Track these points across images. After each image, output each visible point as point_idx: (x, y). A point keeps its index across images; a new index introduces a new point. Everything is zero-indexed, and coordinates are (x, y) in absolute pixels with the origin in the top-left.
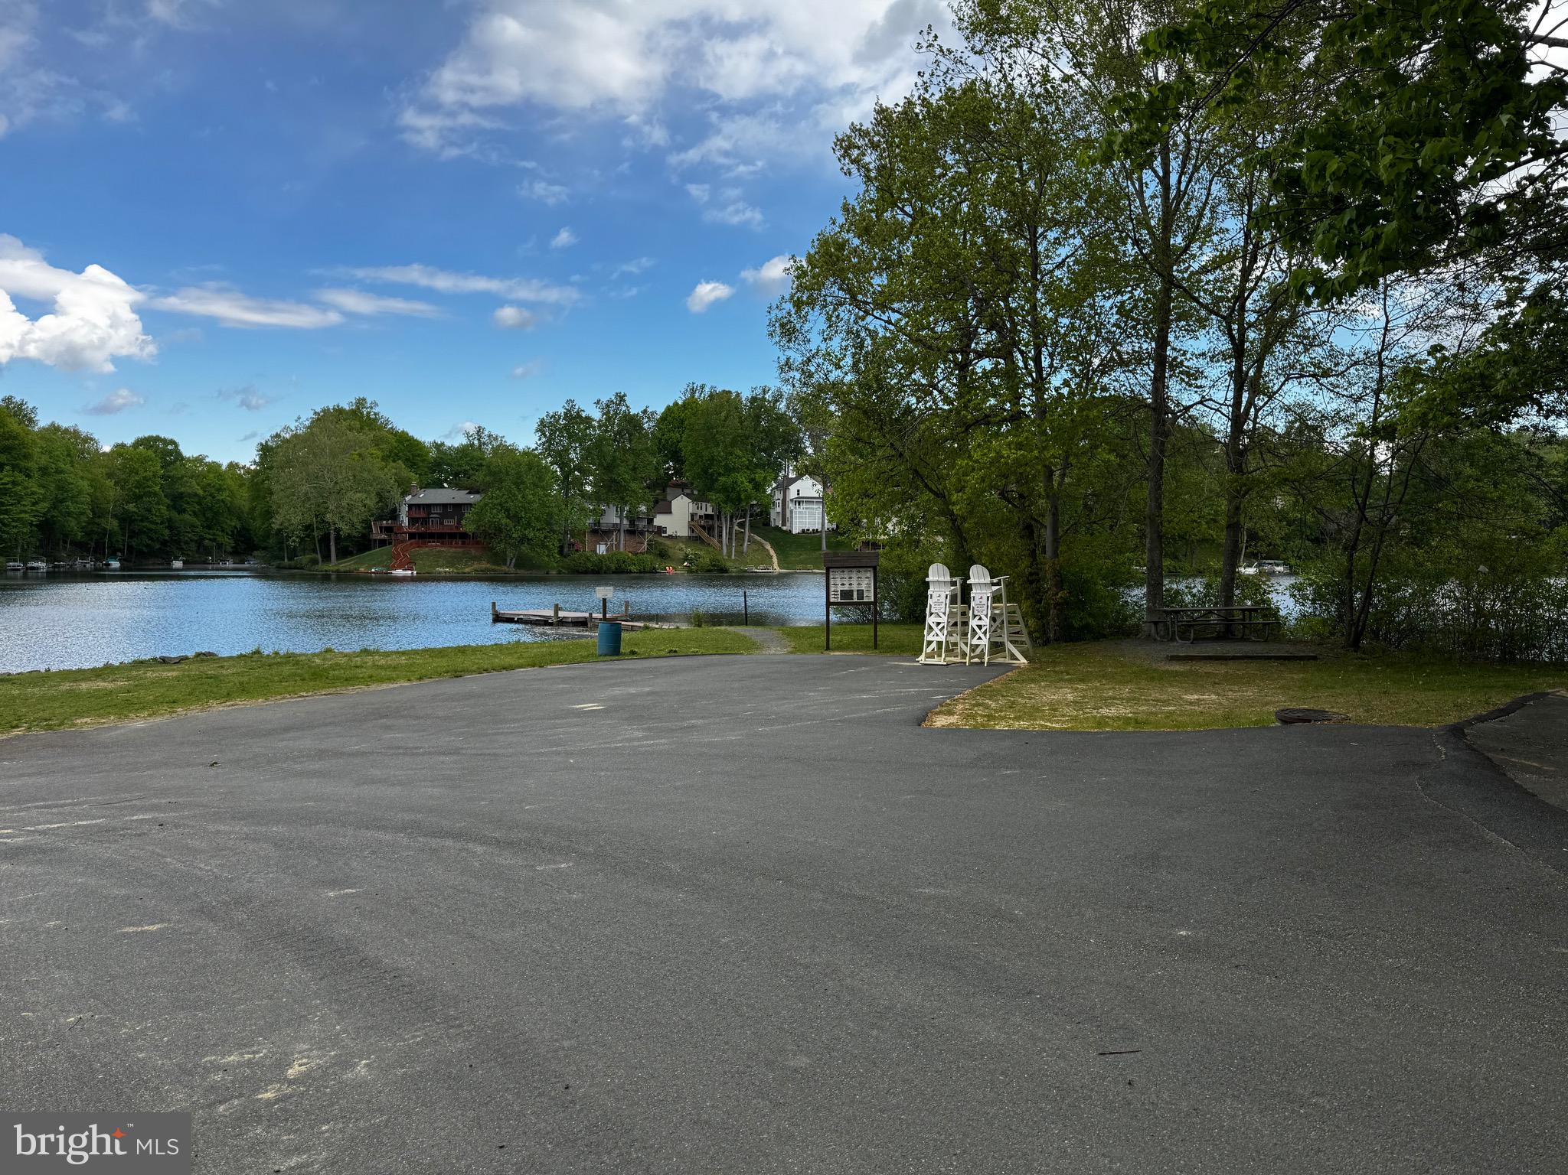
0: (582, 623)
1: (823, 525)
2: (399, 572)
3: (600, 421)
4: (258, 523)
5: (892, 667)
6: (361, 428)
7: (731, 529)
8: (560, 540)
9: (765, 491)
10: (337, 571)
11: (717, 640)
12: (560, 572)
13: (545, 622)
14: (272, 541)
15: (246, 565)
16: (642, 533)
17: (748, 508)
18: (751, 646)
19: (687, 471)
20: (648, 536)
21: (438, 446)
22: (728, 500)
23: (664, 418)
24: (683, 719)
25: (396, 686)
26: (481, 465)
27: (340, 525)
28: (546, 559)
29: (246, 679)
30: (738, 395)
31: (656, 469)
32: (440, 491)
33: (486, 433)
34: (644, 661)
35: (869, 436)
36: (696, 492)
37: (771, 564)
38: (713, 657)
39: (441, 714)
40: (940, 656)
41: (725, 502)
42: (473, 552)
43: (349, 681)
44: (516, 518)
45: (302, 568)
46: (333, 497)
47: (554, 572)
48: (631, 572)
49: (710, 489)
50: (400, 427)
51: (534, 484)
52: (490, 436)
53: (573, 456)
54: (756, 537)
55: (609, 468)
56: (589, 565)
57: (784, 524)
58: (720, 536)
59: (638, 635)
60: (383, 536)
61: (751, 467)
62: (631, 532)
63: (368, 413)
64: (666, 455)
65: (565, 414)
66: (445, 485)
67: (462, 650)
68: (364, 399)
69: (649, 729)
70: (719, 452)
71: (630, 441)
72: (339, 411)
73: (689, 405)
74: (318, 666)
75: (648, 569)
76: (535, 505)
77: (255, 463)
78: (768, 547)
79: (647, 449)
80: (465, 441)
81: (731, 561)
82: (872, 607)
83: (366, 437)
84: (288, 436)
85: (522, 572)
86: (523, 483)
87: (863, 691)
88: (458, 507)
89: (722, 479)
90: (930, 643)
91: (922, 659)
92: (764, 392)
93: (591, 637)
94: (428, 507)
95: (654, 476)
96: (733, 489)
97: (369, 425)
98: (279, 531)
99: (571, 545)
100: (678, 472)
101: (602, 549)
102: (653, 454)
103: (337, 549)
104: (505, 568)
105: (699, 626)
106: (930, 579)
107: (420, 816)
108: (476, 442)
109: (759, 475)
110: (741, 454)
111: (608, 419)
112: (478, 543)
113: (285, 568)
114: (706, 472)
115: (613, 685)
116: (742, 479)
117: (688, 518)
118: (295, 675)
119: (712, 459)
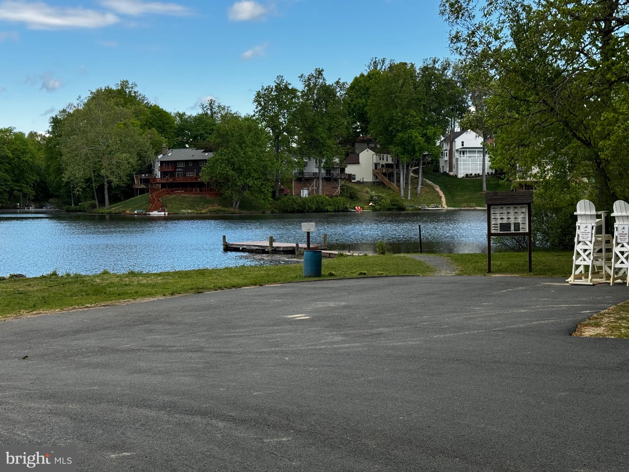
0: (290, 252)
1: (484, 170)
2: (155, 213)
3: (303, 91)
4: (52, 178)
5: (545, 287)
6: (125, 104)
7: (407, 175)
8: (273, 187)
9: (435, 143)
10: (110, 213)
11: (397, 265)
12: (273, 212)
13: (262, 251)
14: (62, 191)
15: (44, 209)
16: (336, 180)
17: (421, 158)
18: (426, 270)
19: (371, 129)
20: (341, 183)
21: (181, 116)
22: (405, 151)
23: (352, 87)
24: (372, 327)
25: (155, 299)
26: (213, 130)
27: (111, 178)
28: (263, 201)
29: (46, 294)
30: (412, 65)
31: (347, 128)
32: (183, 150)
33: (216, 104)
34: (340, 281)
35: (525, 95)
36: (378, 146)
37: (440, 203)
38: (395, 278)
39: (188, 321)
40: (587, 277)
41: (403, 154)
42: (208, 197)
43: (121, 295)
44: (239, 170)
45: (85, 211)
46: (106, 156)
47: (268, 212)
48: (327, 211)
49: (391, 142)
50: (153, 103)
51: (253, 143)
52: (219, 107)
53: (282, 120)
54: (428, 181)
55: (310, 129)
56: (295, 206)
57: (451, 170)
58: (398, 181)
59: (335, 261)
60: (143, 186)
61: (424, 124)
62: (327, 180)
63: (130, 92)
64: (354, 117)
65: (276, 86)
66: (187, 146)
67: (202, 273)
68: (127, 82)
69: (346, 335)
70: (397, 113)
71: (326, 107)
72: (109, 92)
73: (373, 75)
74: (98, 285)
75: (341, 209)
76: (254, 160)
77: (49, 132)
78: (438, 189)
79: (339, 113)
80: (200, 111)
81: (408, 201)
82: (527, 238)
83: (128, 110)
84: (71, 111)
85: (245, 212)
86: (244, 142)
87: (521, 307)
88: (196, 163)
89: (400, 135)
90: (578, 266)
91: (571, 280)
92: (435, 62)
93: (298, 262)
94: (175, 163)
95: (345, 134)
96: (409, 143)
97: (131, 101)
98: (68, 183)
99: (281, 190)
100: (365, 130)
101: (305, 193)
102: (344, 116)
103: (109, 197)
104: (231, 209)
105: (383, 253)
106: (578, 212)
107: (175, 398)
108: (209, 112)
109: (430, 131)
110: (415, 114)
111: (309, 90)
112: (211, 190)
113: (72, 211)
114: (386, 129)
115: (316, 300)
116: (416, 135)
117: (371, 167)
118: (82, 291)
119: (391, 119)
